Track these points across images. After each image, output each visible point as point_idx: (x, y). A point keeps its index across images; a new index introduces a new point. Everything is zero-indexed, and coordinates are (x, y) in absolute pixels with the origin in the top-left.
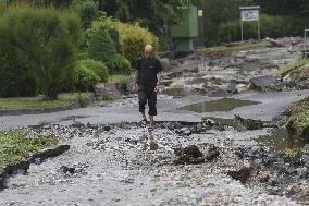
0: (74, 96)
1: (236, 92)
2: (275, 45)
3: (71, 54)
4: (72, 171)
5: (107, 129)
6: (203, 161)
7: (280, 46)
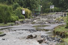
0: (10, 23)
1: (45, 23)
2: (57, 14)
3: (10, 14)
4: (4, 40)
5: (15, 31)
6: (33, 38)
7: (58, 14)
